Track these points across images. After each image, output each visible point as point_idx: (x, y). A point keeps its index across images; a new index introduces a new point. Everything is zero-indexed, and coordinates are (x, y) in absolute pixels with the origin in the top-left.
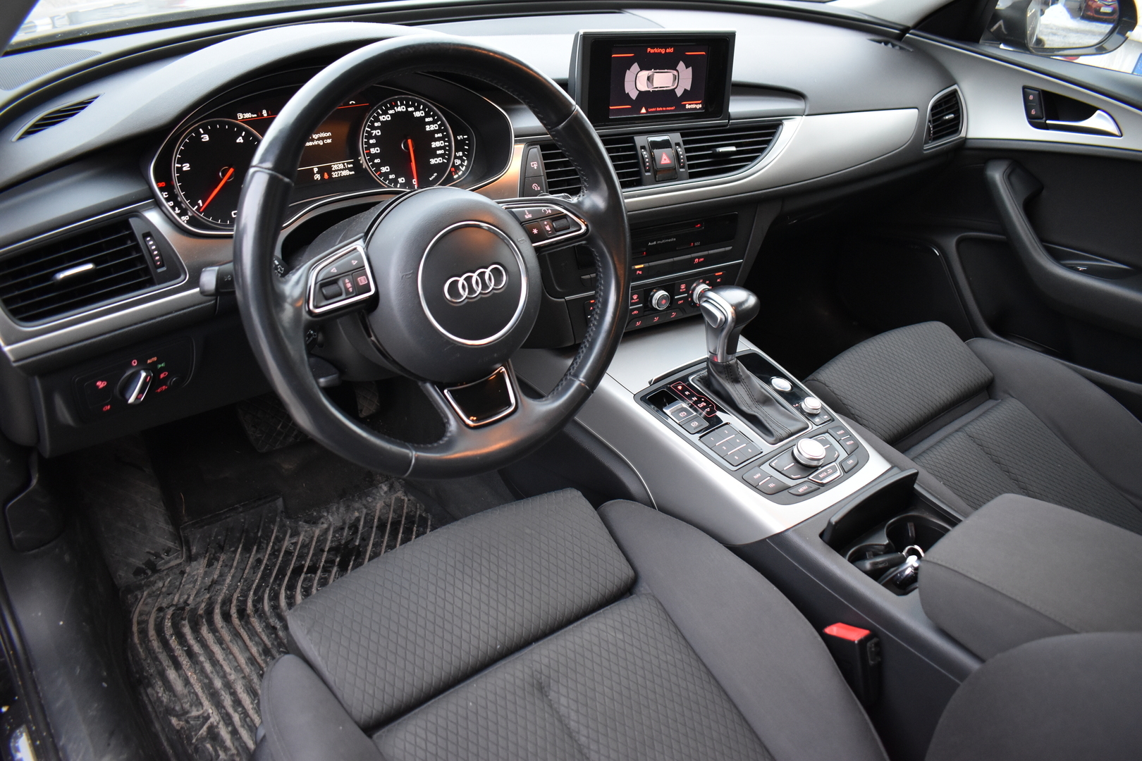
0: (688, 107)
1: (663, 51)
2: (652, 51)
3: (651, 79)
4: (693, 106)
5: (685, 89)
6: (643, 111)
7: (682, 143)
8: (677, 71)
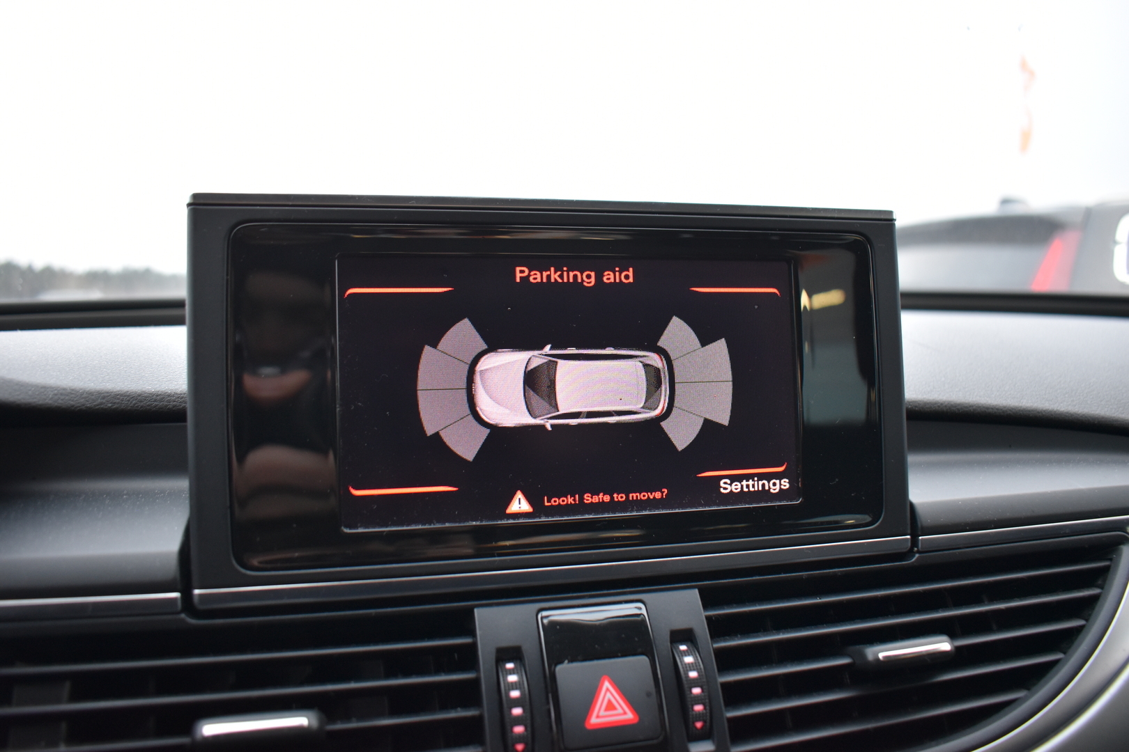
0: (726, 487)
1: (588, 279)
2: (536, 277)
3: (544, 381)
4: (753, 485)
5: (707, 423)
6: (520, 504)
7: (702, 631)
8: (663, 353)
